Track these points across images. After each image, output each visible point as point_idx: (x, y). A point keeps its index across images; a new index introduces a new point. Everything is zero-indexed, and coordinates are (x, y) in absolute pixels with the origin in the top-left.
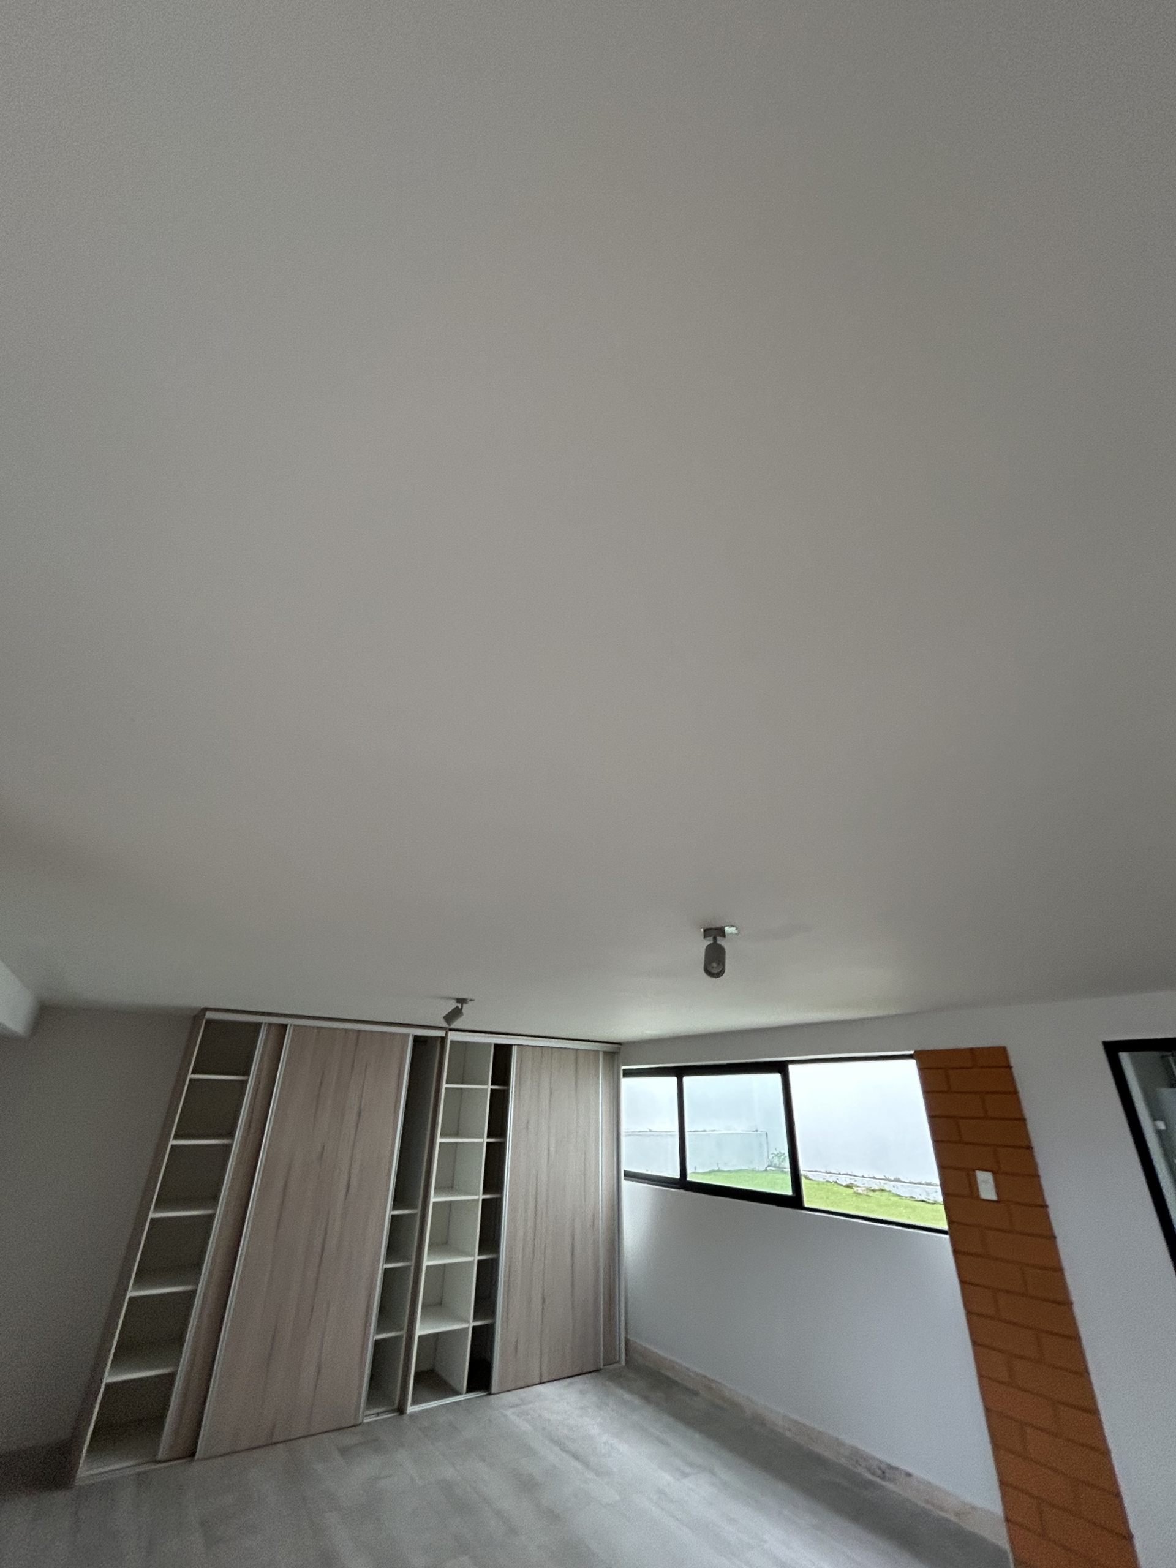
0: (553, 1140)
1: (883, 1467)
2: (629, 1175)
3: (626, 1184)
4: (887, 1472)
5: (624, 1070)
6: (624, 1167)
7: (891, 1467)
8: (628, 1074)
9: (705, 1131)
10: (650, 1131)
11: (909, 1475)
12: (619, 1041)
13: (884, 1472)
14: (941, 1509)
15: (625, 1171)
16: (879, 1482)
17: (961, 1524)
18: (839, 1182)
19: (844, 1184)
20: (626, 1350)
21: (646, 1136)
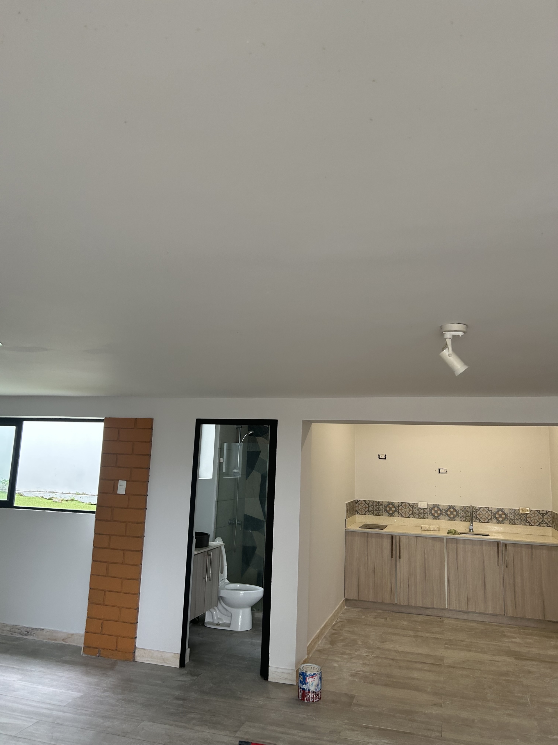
1: (29, 630)
7: (33, 629)
13: (29, 632)
14: (56, 639)
16: (25, 637)
17: (64, 643)
18: (44, 497)
19: (48, 498)
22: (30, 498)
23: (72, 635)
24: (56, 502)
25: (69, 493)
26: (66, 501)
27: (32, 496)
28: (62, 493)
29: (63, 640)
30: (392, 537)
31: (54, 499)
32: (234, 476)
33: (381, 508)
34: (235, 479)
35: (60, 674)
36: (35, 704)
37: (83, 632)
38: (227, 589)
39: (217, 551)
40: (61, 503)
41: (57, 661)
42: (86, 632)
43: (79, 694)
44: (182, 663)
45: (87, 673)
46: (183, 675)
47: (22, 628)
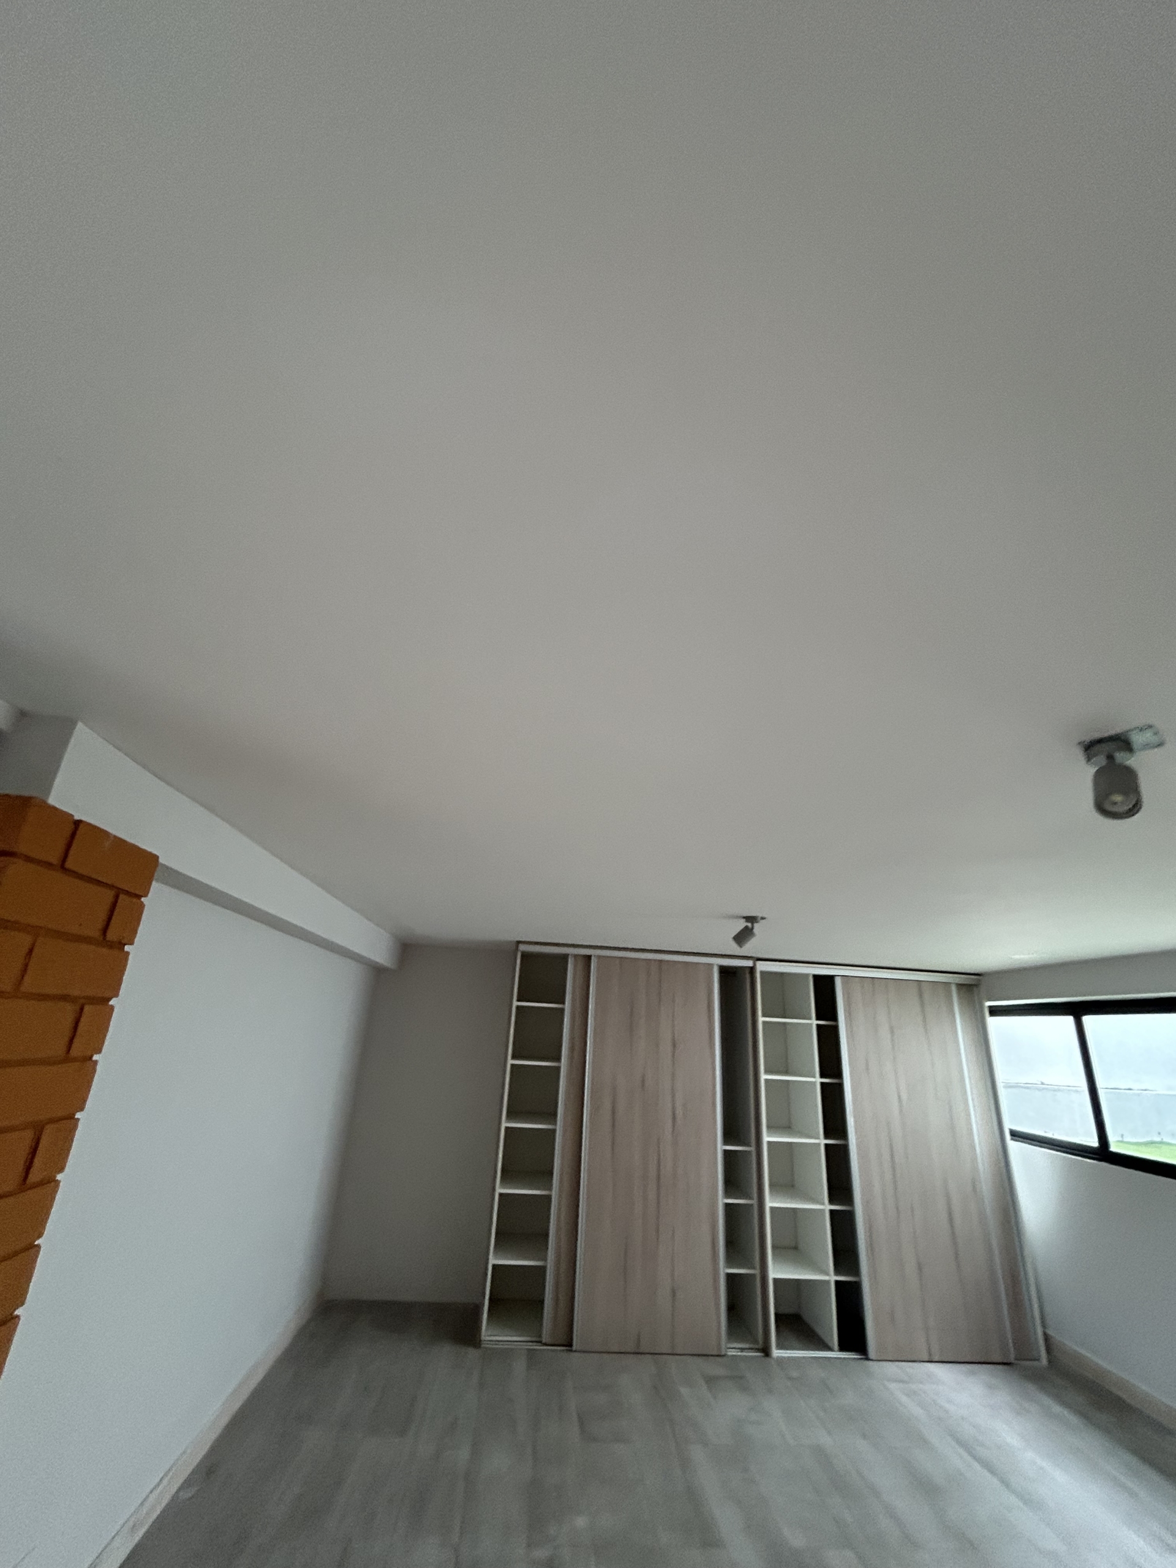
0: (903, 1085)
2: (1018, 1136)
3: (1015, 1147)
5: (990, 1007)
6: (1010, 1125)
8: (995, 1011)
9: (1130, 1089)
10: (1042, 1084)
12: (976, 972)
15: (1011, 1132)
20: (1049, 1350)
21: (1039, 1090)
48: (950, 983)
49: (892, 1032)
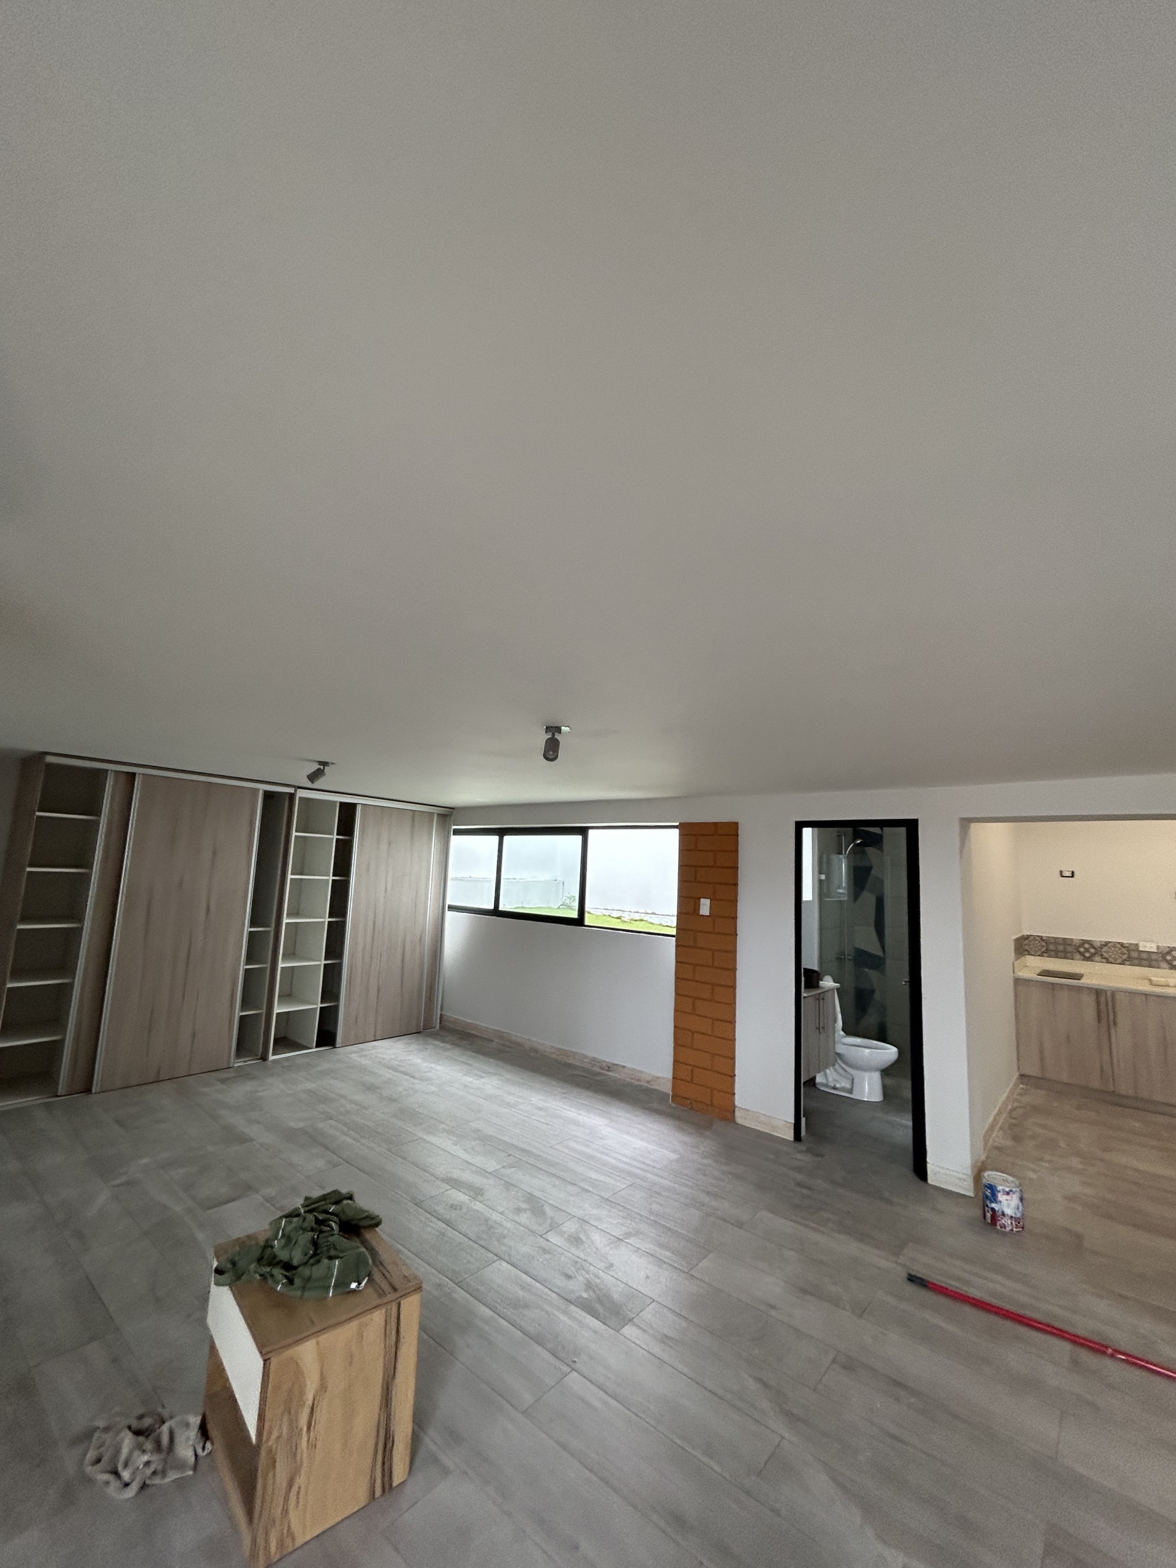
0: (390, 881)
1: (609, 1065)
2: (451, 908)
3: (449, 915)
4: (610, 1067)
5: (454, 829)
6: (449, 902)
7: (614, 1065)
8: (457, 832)
9: (514, 879)
10: (470, 877)
11: (624, 1067)
12: (452, 806)
13: (609, 1068)
14: (639, 1080)
15: (449, 905)
16: (606, 1072)
17: (649, 1086)
18: (612, 915)
19: (615, 917)
20: (441, 1021)
21: (468, 881)
22: (597, 916)
23: (658, 1078)
24: (625, 922)
25: (638, 912)
26: (636, 921)
27: (600, 914)
28: (630, 912)
29: (648, 1082)
30: (1098, 993)
31: (623, 919)
32: (839, 897)
33: (1069, 949)
34: (841, 901)
35: (651, 1125)
36: (627, 1160)
37: (670, 1076)
38: (845, 1044)
39: (829, 994)
40: (630, 923)
41: (644, 1108)
42: (674, 1078)
43: (674, 1156)
44: (797, 1137)
45: (680, 1129)
46: (800, 1152)
47: (603, 1061)
48: (433, 813)
49: (390, 844)
